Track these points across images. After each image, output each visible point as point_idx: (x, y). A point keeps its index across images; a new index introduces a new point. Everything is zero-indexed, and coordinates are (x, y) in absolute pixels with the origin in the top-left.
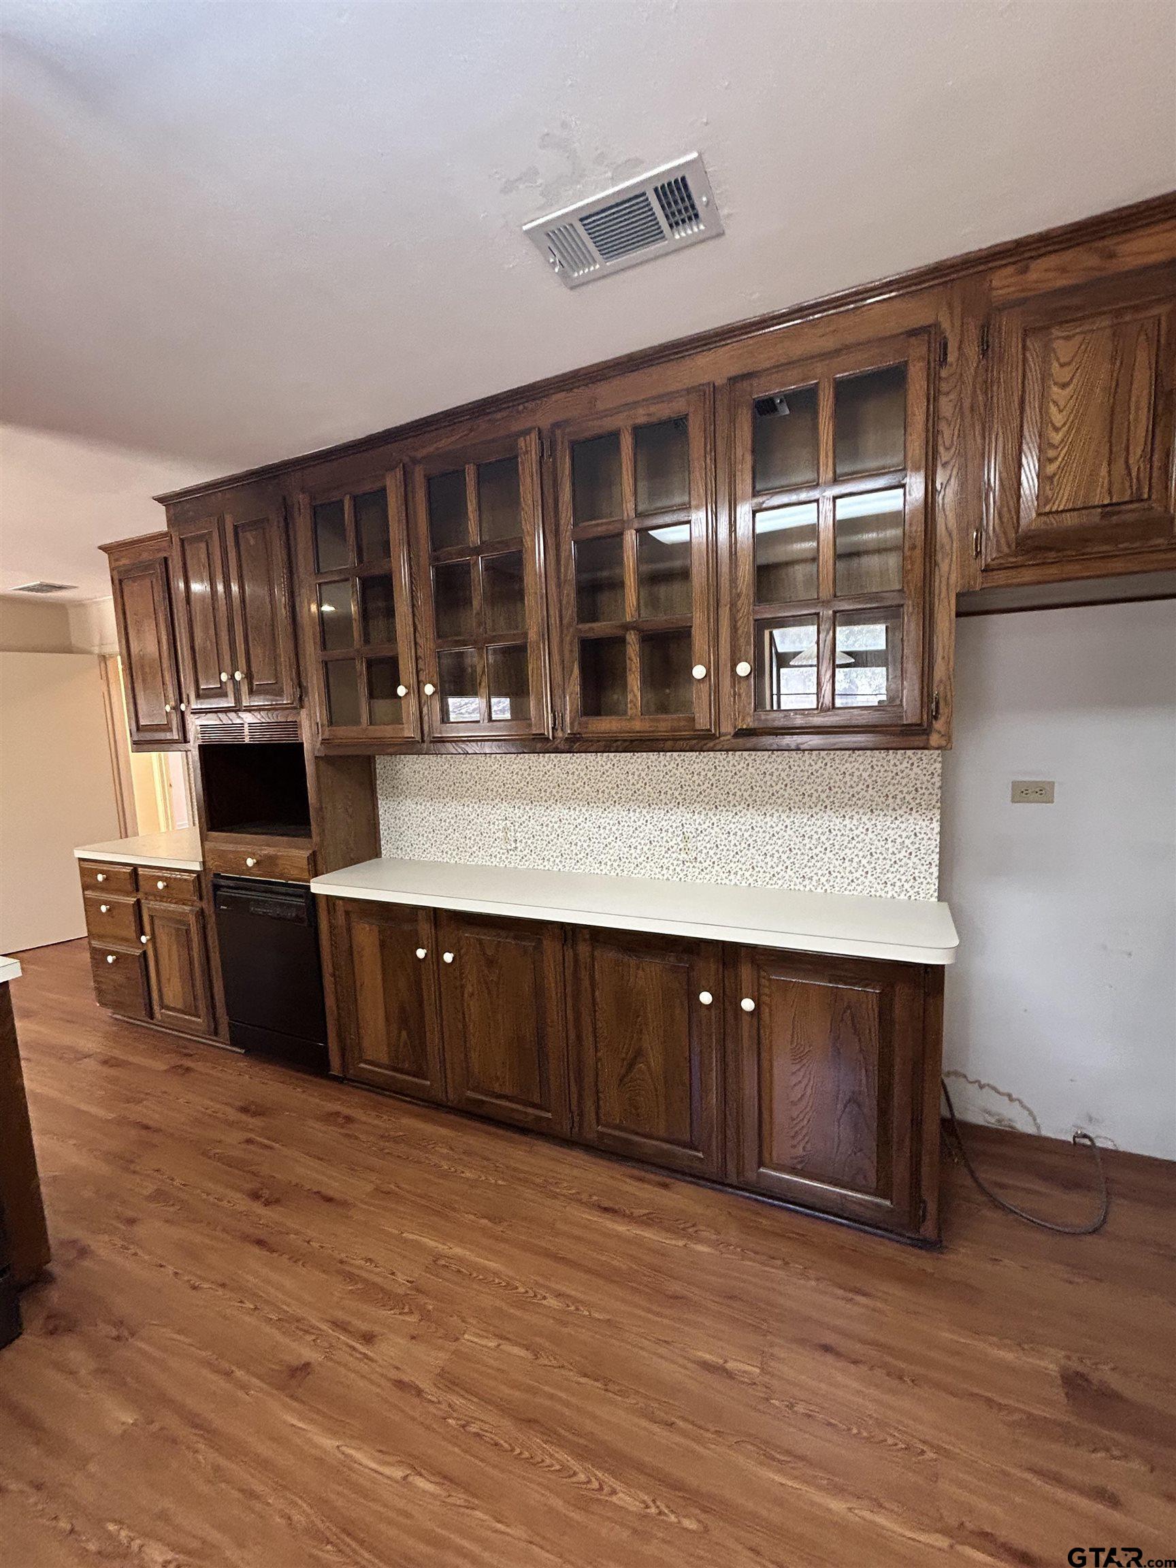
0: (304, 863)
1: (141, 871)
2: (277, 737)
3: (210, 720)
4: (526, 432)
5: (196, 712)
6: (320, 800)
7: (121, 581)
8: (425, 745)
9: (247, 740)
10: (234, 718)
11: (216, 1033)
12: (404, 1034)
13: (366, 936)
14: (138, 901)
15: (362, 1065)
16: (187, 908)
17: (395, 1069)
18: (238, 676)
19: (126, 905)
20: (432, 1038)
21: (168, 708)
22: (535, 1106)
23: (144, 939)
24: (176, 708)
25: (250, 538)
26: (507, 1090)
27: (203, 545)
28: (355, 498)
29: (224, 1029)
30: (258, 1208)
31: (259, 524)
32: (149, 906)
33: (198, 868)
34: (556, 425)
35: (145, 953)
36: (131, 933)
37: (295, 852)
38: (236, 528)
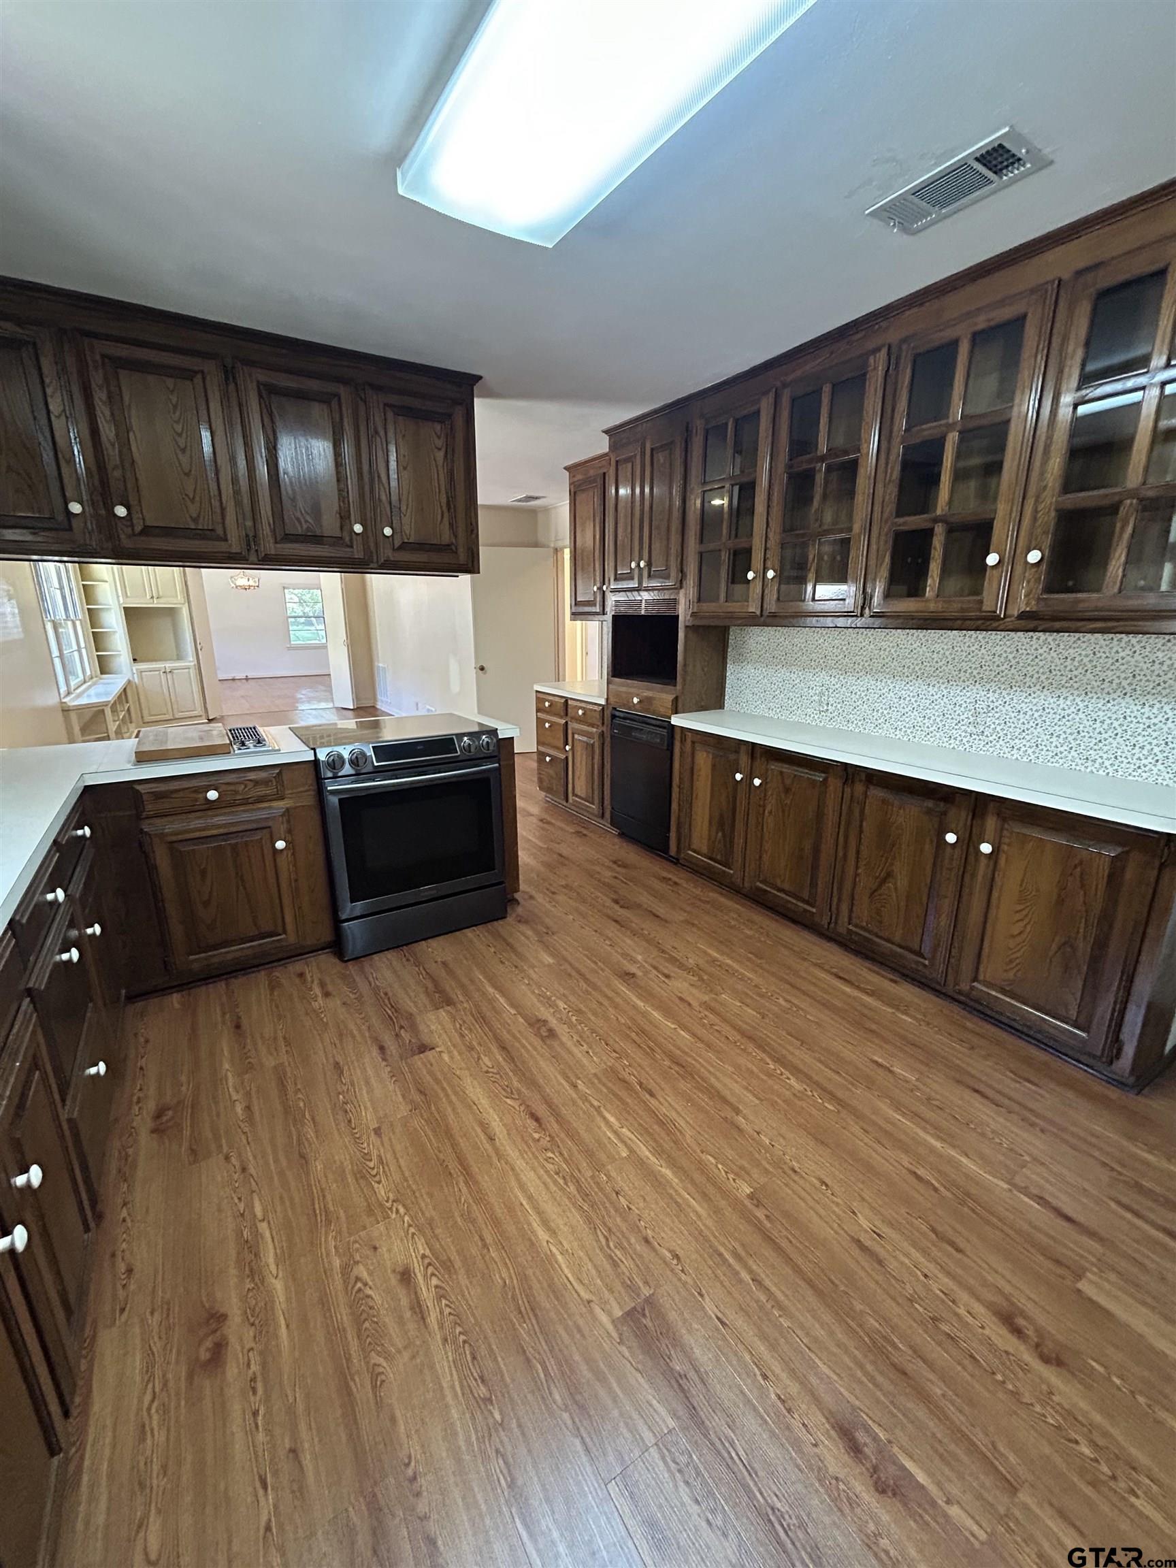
0: (669, 705)
1: (570, 702)
2: (663, 610)
3: (621, 597)
4: (877, 350)
5: (614, 591)
6: (685, 659)
7: (575, 493)
8: (762, 619)
9: (643, 613)
10: (636, 596)
11: (603, 816)
12: (720, 834)
13: (703, 760)
14: (567, 722)
15: (690, 852)
16: (595, 730)
17: (710, 859)
18: (642, 564)
19: (559, 724)
20: (739, 841)
21: (595, 589)
22: (804, 901)
23: (568, 748)
24: (600, 589)
25: (661, 457)
26: (786, 886)
27: (630, 465)
28: (736, 421)
29: (608, 815)
30: (617, 907)
31: (668, 446)
32: (573, 725)
33: (603, 702)
34: (904, 340)
35: (567, 758)
36: (560, 743)
37: (664, 696)
38: (652, 450)
